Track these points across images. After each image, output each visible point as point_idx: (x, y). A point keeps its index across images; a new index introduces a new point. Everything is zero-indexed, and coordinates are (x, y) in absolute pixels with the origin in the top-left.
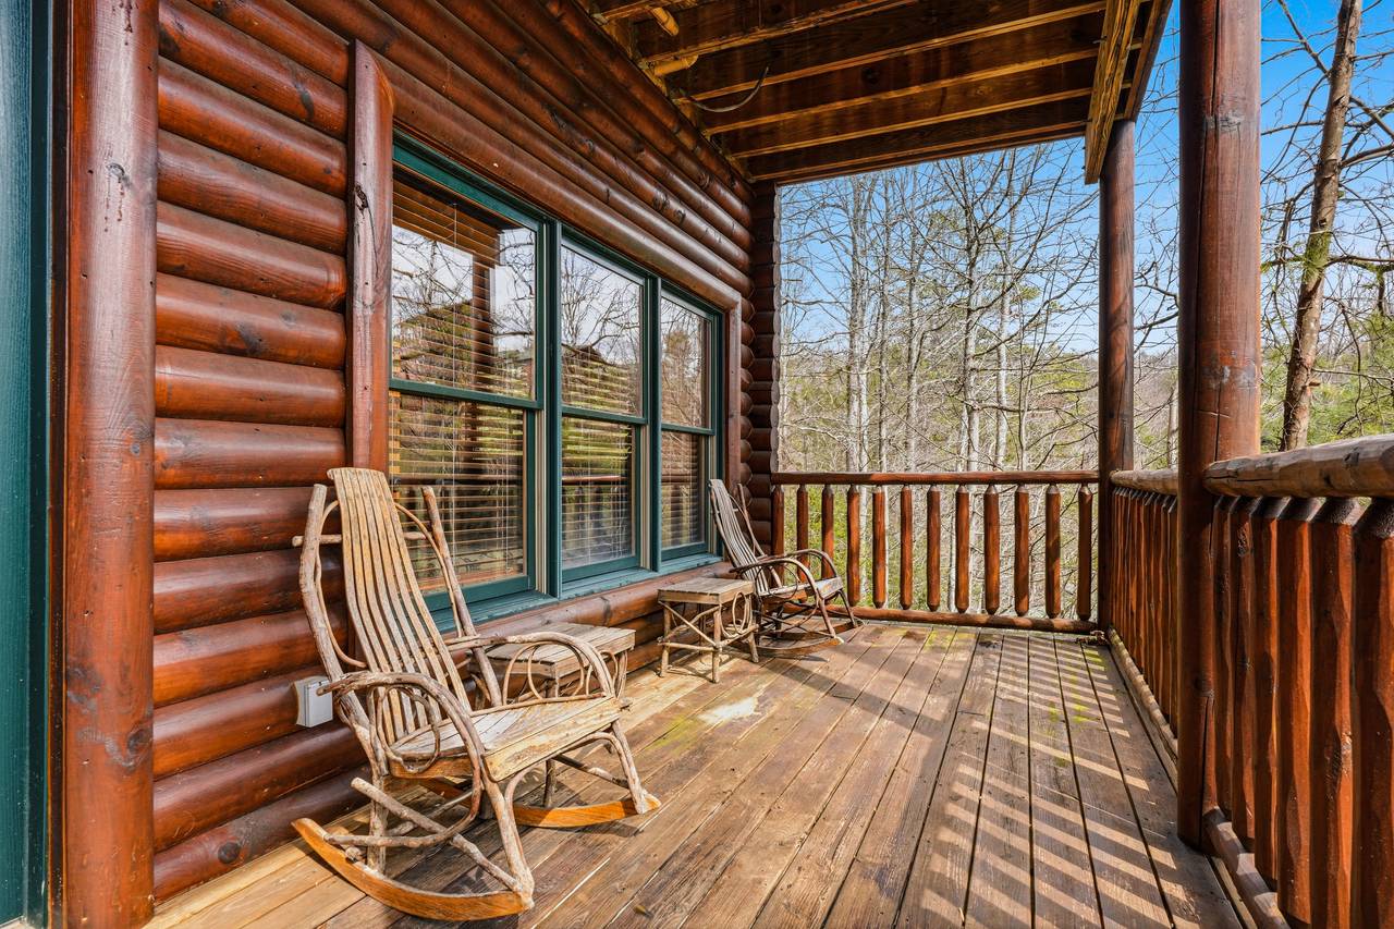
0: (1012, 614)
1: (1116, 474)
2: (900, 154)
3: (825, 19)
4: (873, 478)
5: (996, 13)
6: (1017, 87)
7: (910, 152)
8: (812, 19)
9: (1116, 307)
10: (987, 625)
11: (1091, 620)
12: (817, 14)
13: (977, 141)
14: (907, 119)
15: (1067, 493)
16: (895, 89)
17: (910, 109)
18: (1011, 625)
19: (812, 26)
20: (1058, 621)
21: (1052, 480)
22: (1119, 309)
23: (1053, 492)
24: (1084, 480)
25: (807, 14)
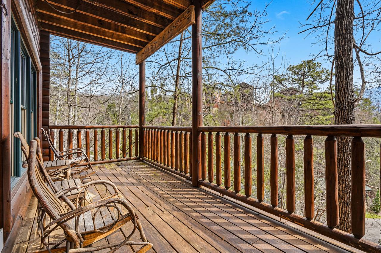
0: (122, 158)
1: (143, 126)
2: (95, 42)
3: (104, 7)
4: (86, 127)
5: (137, 26)
6: (130, 40)
7: (98, 42)
8: (101, 5)
9: (143, 92)
10: (117, 161)
11: (138, 156)
12: (103, 5)
13: (115, 47)
14: (104, 36)
15: (134, 129)
16: (107, 29)
17: (104, 33)
18: (122, 160)
19: (100, 6)
20: (132, 158)
21: (130, 127)
22: (144, 93)
23: (131, 130)
24: (136, 127)
25: (100, 3)
